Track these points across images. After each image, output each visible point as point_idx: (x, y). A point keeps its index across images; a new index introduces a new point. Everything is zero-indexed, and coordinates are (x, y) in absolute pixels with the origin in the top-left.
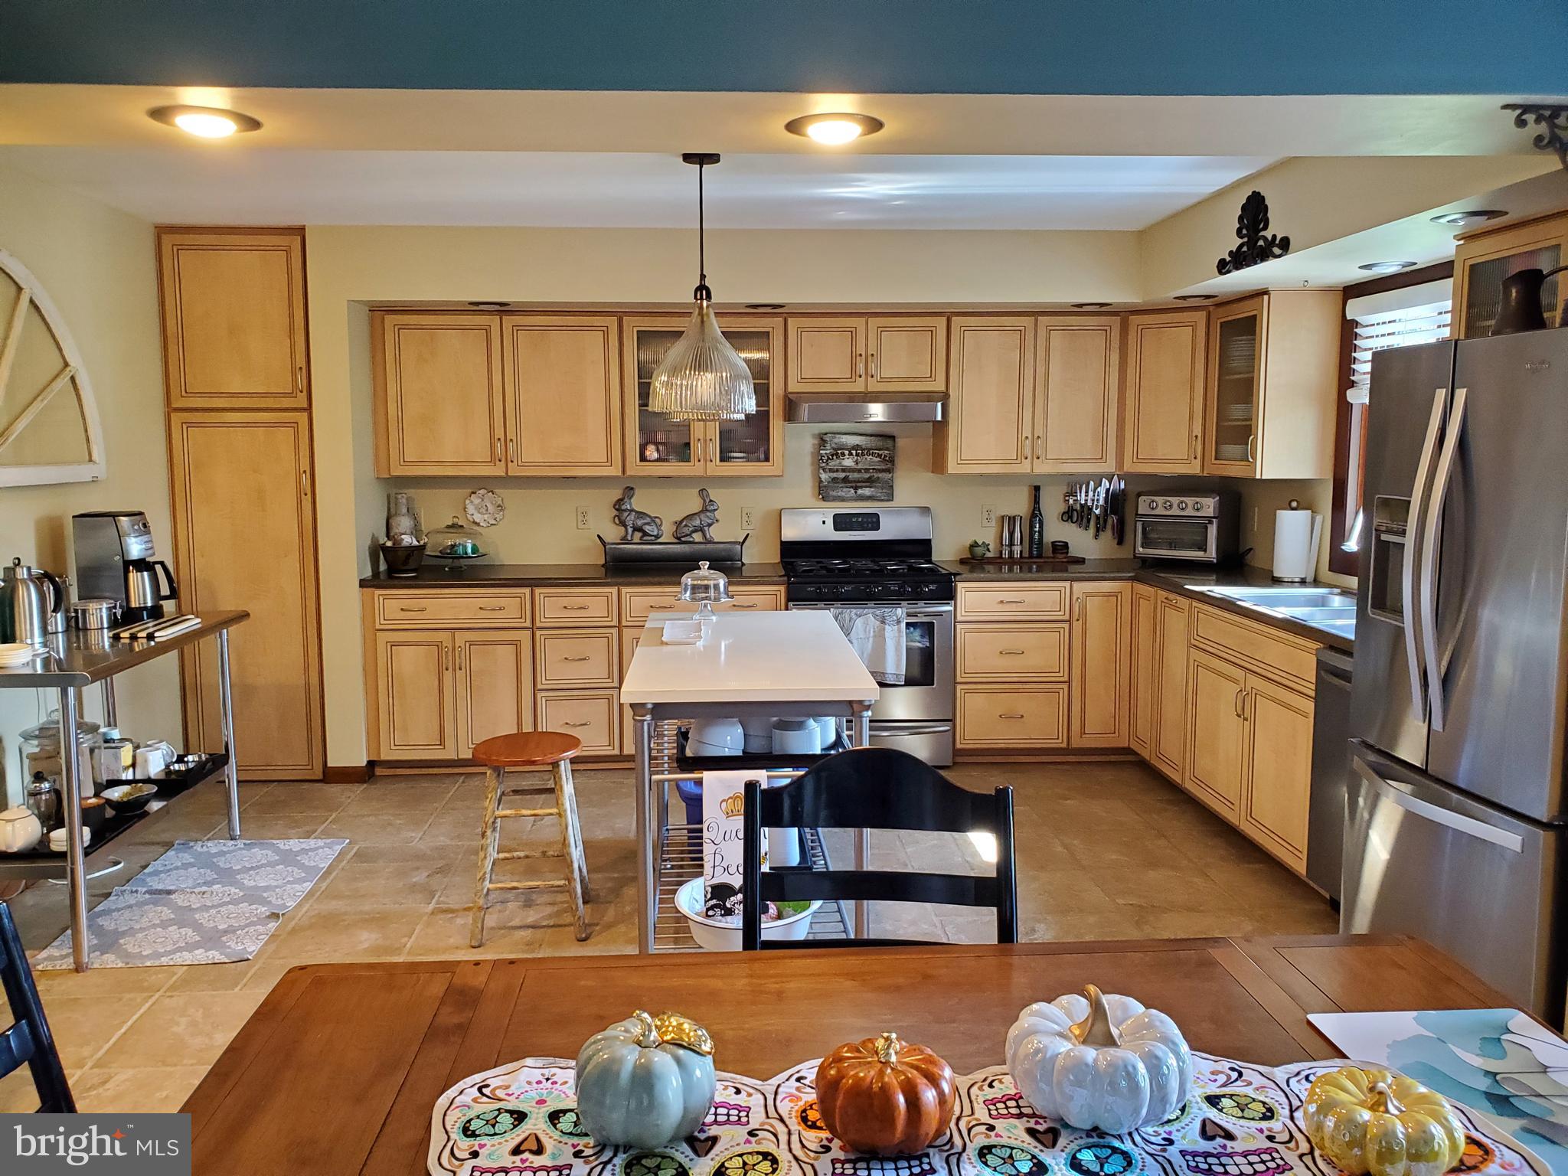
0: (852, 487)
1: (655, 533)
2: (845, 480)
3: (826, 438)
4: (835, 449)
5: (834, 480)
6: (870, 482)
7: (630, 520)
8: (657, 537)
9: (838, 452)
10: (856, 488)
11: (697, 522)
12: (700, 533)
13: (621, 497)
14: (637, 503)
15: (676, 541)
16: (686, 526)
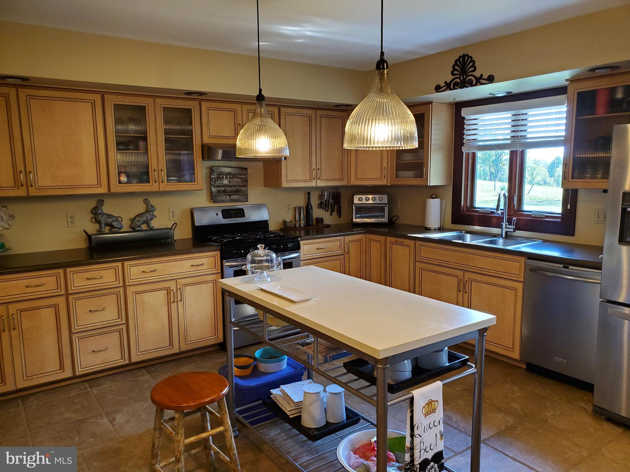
0: (228, 195)
1: (119, 226)
2: (225, 191)
3: (214, 169)
4: (219, 175)
5: (219, 191)
6: (237, 192)
7: (103, 220)
8: (120, 228)
9: (220, 176)
10: (230, 196)
11: (144, 218)
12: (145, 224)
13: (95, 205)
14: (106, 209)
15: (132, 230)
16: (138, 221)
